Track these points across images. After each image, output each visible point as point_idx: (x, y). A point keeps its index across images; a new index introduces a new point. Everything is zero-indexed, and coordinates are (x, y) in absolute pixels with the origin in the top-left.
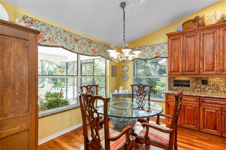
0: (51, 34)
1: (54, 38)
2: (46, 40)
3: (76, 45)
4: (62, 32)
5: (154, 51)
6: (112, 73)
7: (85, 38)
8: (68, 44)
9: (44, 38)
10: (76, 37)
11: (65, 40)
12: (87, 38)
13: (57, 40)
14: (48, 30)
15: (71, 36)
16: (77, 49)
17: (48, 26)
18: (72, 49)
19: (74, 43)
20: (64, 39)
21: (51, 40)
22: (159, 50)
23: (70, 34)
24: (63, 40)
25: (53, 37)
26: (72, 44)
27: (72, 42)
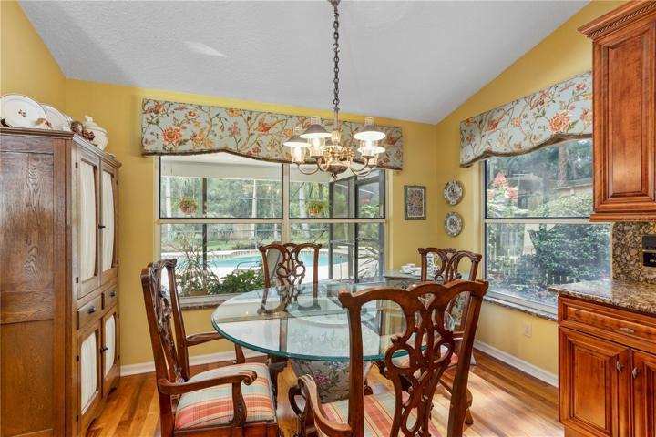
0: (197, 124)
1: (205, 133)
2: (186, 141)
3: (266, 139)
4: (224, 114)
5: (544, 113)
6: (406, 210)
7: (291, 117)
8: (240, 140)
9: (181, 136)
10: (263, 119)
11: (234, 132)
12: (298, 117)
13: (211, 137)
14: (191, 117)
15: (249, 119)
16: (269, 149)
17: (191, 109)
18: (252, 152)
19: (259, 135)
20: (230, 129)
21: (197, 137)
22: (566, 107)
23: (246, 116)
24: (227, 133)
25: (202, 131)
26: (253, 138)
27: (252, 134)
